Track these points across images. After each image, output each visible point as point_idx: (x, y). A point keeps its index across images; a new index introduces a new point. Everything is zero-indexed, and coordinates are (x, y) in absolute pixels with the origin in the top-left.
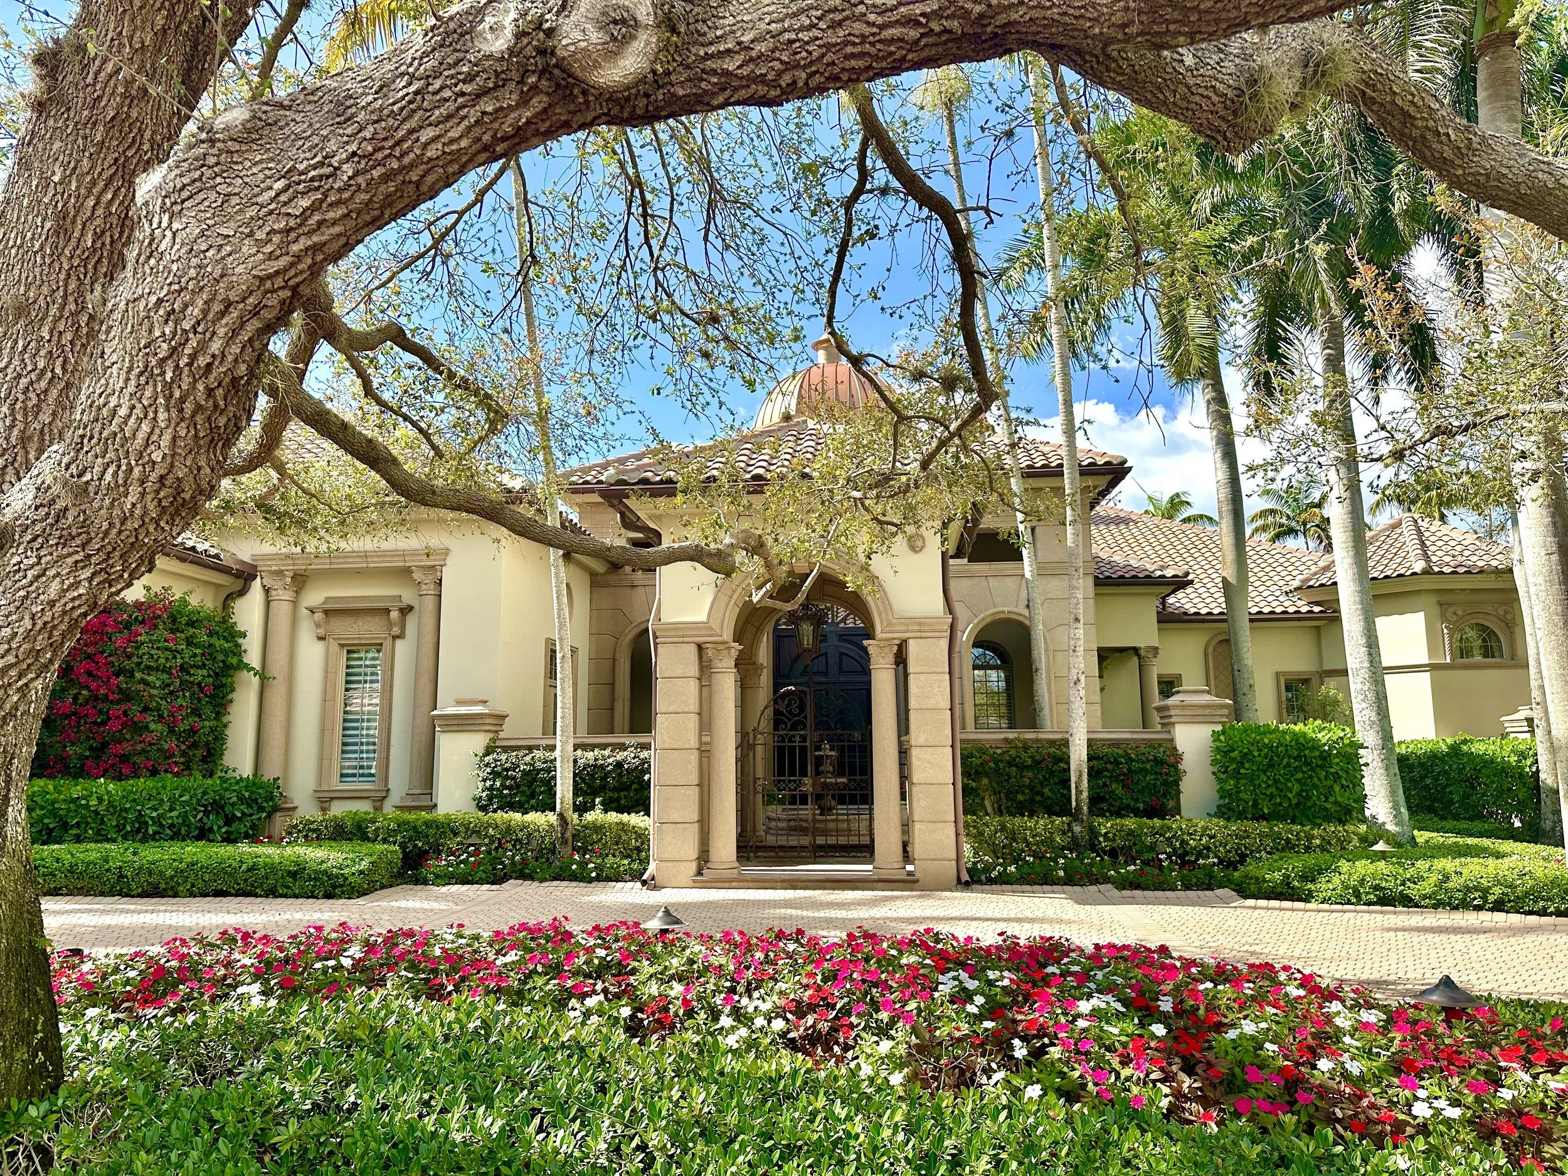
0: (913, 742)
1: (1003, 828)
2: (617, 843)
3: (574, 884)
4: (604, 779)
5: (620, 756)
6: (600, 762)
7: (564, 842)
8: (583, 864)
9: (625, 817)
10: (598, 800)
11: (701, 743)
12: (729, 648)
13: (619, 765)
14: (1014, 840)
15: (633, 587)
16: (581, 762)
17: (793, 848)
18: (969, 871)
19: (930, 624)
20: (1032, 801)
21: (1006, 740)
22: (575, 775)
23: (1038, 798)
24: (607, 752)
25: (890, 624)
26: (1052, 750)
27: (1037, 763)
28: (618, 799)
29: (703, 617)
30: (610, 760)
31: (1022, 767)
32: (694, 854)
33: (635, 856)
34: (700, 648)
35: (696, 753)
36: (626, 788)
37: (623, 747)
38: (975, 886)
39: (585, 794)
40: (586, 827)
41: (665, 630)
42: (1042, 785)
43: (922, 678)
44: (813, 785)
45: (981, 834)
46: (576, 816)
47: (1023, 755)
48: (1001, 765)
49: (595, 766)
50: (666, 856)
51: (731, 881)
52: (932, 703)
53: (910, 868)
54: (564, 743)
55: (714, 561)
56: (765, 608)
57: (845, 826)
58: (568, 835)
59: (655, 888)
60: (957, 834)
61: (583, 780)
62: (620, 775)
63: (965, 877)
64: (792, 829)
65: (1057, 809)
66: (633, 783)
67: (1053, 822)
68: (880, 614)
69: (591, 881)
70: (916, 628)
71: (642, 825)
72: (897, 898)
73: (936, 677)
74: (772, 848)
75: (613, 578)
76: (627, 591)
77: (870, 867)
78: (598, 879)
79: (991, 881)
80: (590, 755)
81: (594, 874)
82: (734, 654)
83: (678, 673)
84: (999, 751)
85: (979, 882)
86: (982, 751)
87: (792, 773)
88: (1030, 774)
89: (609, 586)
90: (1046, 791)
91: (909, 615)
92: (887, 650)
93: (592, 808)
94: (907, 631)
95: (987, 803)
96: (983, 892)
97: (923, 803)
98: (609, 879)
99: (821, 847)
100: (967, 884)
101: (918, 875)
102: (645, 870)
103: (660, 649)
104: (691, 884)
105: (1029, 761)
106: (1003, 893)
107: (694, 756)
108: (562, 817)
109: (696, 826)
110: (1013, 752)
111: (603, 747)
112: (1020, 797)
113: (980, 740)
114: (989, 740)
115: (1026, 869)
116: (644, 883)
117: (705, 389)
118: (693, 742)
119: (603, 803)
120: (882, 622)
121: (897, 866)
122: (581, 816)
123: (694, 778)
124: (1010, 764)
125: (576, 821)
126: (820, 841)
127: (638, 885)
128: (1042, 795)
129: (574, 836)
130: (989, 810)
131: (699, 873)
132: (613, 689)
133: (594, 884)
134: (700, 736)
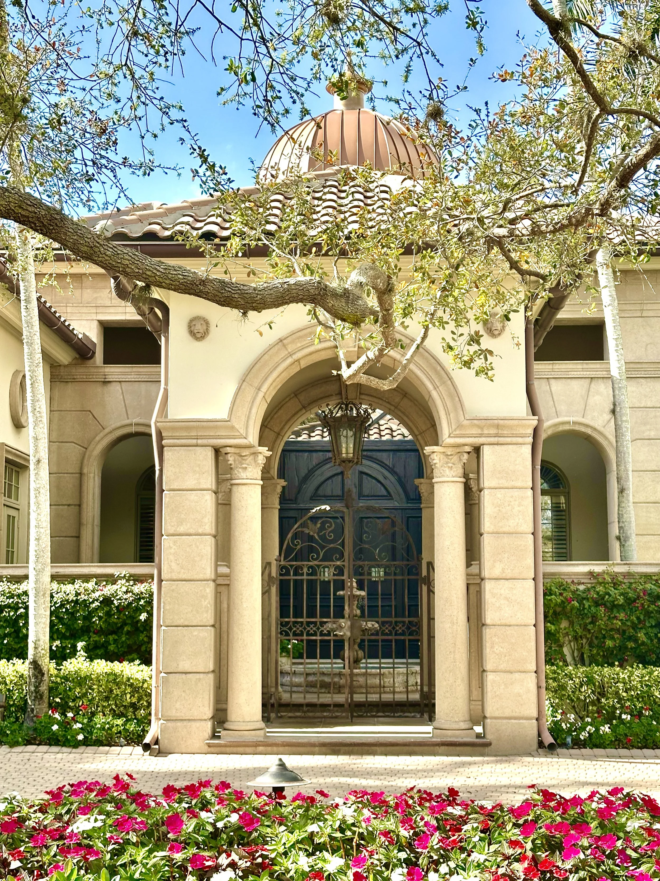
0: (486, 573)
1: (590, 681)
2: (107, 699)
3: (55, 749)
4: (88, 618)
5: (108, 590)
6: (83, 597)
7: (38, 696)
8: (65, 725)
9: (117, 667)
10: (80, 645)
11: (218, 575)
12: (255, 454)
13: (107, 601)
14: (603, 694)
15: (106, 383)
16: (58, 598)
17: (324, 706)
18: (551, 731)
19: (510, 427)
20: (622, 648)
21: (591, 574)
22: (52, 614)
23: (631, 645)
24: (91, 585)
25: (460, 426)
26: (648, 586)
27: (630, 602)
28: (105, 646)
29: (224, 415)
30: (97, 594)
31: (613, 606)
32: (208, 712)
33: (130, 715)
34: (217, 451)
35: (212, 584)
36: (116, 630)
37: (112, 579)
38: (559, 750)
39: (62, 637)
40: (66, 678)
41: (174, 429)
42: (634, 627)
43: (499, 494)
44: (352, 628)
45: (563, 687)
46: (53, 665)
47: (613, 591)
48: (587, 604)
49: (76, 602)
50: (173, 713)
51: (256, 744)
52: (510, 525)
53: (479, 729)
54: (39, 572)
55: (340, 304)
56: (359, 386)
57: (376, 681)
58: (44, 688)
59: (160, 753)
60: (539, 687)
61: (60, 619)
62: (109, 614)
63: (549, 739)
64: (311, 685)
65: (654, 657)
66: (125, 624)
67: (651, 673)
68: (448, 414)
69: (77, 745)
70: (493, 431)
71: (140, 676)
72: (470, 764)
73: (516, 493)
74: (298, 706)
75: (80, 372)
76: (99, 389)
77: (429, 729)
78: (86, 743)
79: (578, 744)
80: (69, 588)
81: (81, 737)
82: (261, 460)
83: (190, 483)
84: (582, 587)
85: (564, 745)
86: (563, 587)
87: (325, 614)
88: (622, 616)
89: (74, 381)
90: (641, 636)
91: (485, 414)
92: (455, 458)
93: (74, 653)
94: (481, 436)
95: (566, 650)
96: (571, 757)
97: (497, 649)
98: (98, 743)
99: (359, 705)
100: (551, 747)
101: (490, 737)
102: (145, 731)
103: (167, 453)
104: (206, 748)
105: (621, 600)
106: (595, 758)
107: (210, 589)
108: (36, 665)
109: (211, 676)
110: (600, 589)
111: (86, 578)
112: (609, 643)
113: (560, 574)
114: (568, 574)
115: (622, 729)
116: (147, 747)
117: (284, 94)
118: (209, 572)
119: (86, 649)
120: (449, 424)
121: (463, 726)
122: (58, 664)
123: (209, 617)
124: (597, 604)
125: (55, 672)
126: (359, 698)
127: (139, 749)
128: (636, 640)
129: (51, 690)
130: (569, 659)
131: (214, 736)
132: (80, 513)
133: (82, 749)
134: (217, 566)
